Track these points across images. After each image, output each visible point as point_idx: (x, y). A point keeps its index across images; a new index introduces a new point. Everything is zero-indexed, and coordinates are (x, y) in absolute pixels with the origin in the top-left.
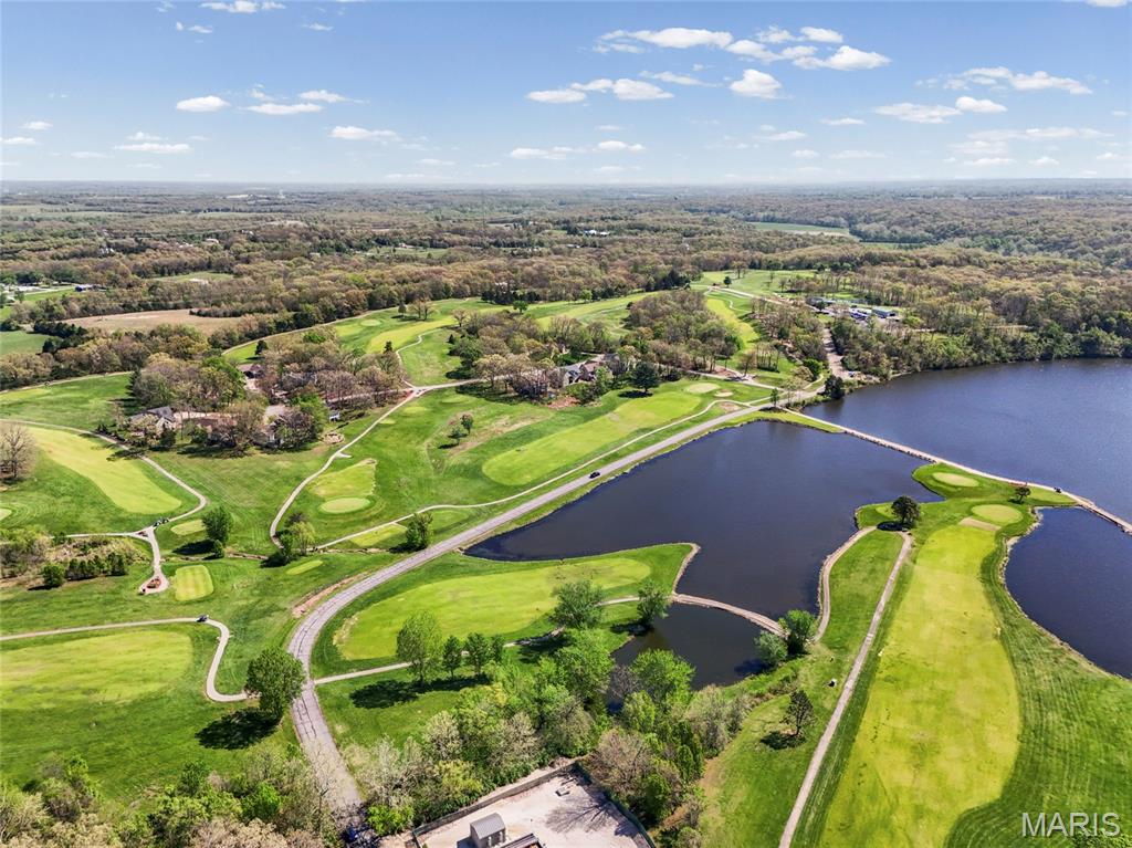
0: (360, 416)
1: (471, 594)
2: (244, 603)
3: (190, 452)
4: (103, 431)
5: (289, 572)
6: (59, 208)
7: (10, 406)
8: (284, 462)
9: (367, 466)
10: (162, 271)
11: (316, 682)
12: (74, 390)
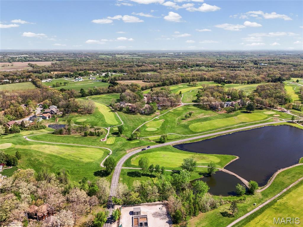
0: (166, 109)
1: (168, 156)
2: (118, 147)
3: (125, 112)
4: (111, 105)
5: (131, 142)
6: (132, 56)
7: (97, 98)
8: (143, 117)
9: (162, 121)
10: (142, 71)
11: (122, 168)
12: (110, 96)
